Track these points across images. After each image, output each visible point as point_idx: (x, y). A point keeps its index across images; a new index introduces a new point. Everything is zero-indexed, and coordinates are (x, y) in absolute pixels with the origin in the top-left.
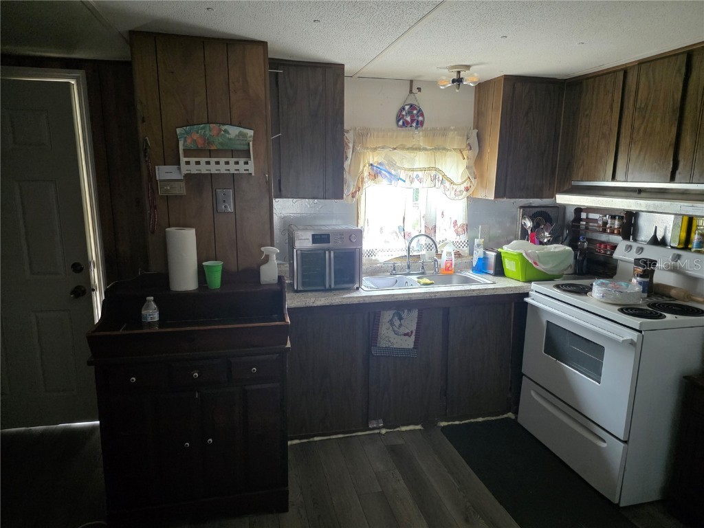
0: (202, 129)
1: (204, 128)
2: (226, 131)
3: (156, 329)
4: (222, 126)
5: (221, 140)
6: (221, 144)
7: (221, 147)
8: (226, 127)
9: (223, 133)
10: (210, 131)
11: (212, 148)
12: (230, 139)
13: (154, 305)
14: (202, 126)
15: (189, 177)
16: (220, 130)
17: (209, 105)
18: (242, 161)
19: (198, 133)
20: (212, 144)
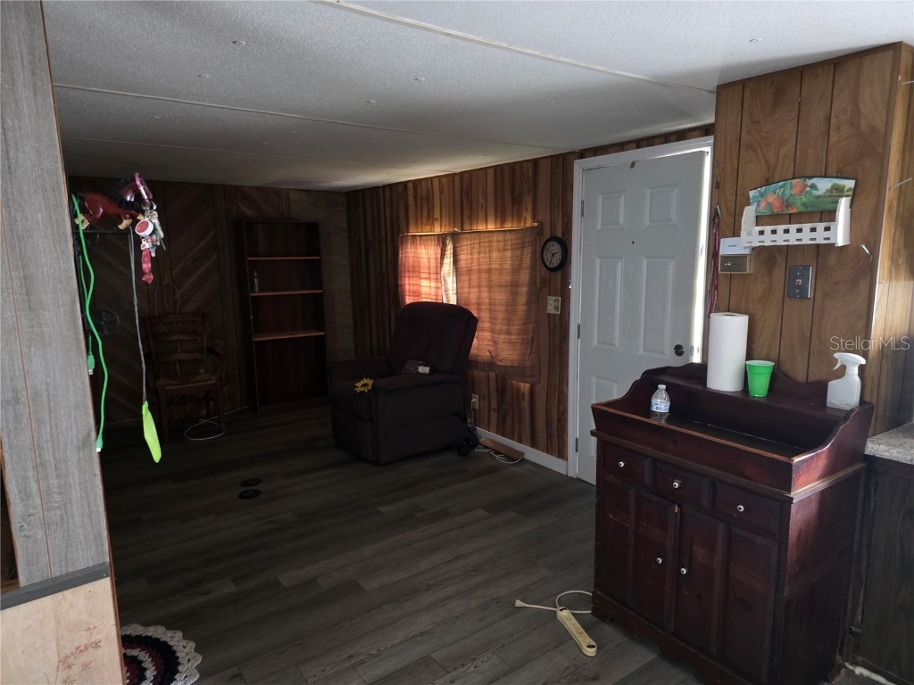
0: (781, 187)
1: (783, 186)
2: (814, 187)
3: (663, 423)
4: (807, 180)
5: (804, 199)
6: (804, 204)
7: (802, 209)
8: (814, 181)
9: (808, 189)
10: (791, 189)
11: (791, 212)
12: (819, 197)
13: (664, 395)
14: (780, 184)
15: (759, 251)
16: (806, 186)
17: (798, 154)
18: (820, 226)
19: (775, 193)
20: (792, 207)
